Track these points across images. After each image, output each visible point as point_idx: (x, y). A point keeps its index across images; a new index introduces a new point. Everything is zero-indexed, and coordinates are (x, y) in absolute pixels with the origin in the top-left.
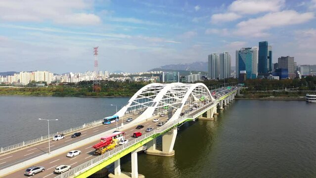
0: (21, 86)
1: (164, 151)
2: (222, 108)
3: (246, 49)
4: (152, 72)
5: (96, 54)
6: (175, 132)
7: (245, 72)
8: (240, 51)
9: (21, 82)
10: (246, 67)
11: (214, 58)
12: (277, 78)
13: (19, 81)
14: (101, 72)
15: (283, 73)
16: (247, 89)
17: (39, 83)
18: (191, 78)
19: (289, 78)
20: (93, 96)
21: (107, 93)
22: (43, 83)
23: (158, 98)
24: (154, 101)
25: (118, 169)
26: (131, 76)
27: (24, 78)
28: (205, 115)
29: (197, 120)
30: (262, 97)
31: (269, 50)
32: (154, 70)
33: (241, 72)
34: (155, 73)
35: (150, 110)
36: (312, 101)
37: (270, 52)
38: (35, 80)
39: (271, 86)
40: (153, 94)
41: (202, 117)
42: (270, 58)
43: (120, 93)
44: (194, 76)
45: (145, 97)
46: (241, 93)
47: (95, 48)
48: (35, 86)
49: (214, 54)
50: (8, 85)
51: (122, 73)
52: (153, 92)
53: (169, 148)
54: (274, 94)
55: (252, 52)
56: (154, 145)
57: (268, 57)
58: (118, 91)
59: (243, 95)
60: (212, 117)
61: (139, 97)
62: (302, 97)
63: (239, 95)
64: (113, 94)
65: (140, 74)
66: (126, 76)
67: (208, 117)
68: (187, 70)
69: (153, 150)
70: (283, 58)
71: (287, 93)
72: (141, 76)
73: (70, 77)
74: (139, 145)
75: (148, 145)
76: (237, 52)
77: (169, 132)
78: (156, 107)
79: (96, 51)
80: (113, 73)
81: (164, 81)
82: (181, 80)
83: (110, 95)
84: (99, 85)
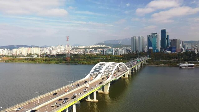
0: (23, 57)
1: (105, 92)
2: (134, 71)
3: (154, 34)
4: (98, 46)
5: (68, 40)
6: (109, 84)
7: (152, 48)
8: (149, 35)
9: (22, 54)
10: (153, 45)
11: (134, 39)
12: (169, 52)
13: (21, 53)
14: (66, 46)
15: (173, 49)
16: (151, 60)
17: (33, 55)
18: (120, 52)
19: (176, 53)
20: (67, 63)
21: (74, 62)
22: (37, 55)
23: (103, 70)
24: (101, 71)
25: (89, 98)
26: (85, 49)
27: (24, 52)
28: (124, 76)
29: (121, 78)
30: (158, 64)
31: (167, 34)
32: (99, 44)
33: (150, 48)
34: (100, 47)
35: (99, 75)
37: (168, 36)
38: (31, 53)
39: (165, 57)
40: (100, 68)
41: (123, 77)
42: (167, 39)
43: (81, 62)
44: (122, 51)
45: (97, 70)
46: (147, 62)
47: (67, 37)
48: (32, 57)
49: (135, 37)
50: (16, 56)
51: (79, 46)
52: (100, 67)
53: (107, 91)
54: (164, 63)
55: (156, 36)
56: (101, 89)
58: (80, 61)
59: (147, 63)
60: (127, 77)
61: (94, 69)
62: (178, 65)
63: (146, 63)
64: (77, 63)
65: (91, 47)
66: (82, 49)
67: (126, 77)
68: (119, 43)
69: (101, 91)
70: (174, 40)
71: (170, 62)
72: (91, 48)
73: (50, 50)
74: (97, 89)
75: (99, 89)
76: (148, 36)
77: (107, 84)
78: (101, 74)
79: (68, 39)
80: (74, 47)
81: (105, 54)
82: (115, 53)
83: (76, 63)
84: (69, 57)
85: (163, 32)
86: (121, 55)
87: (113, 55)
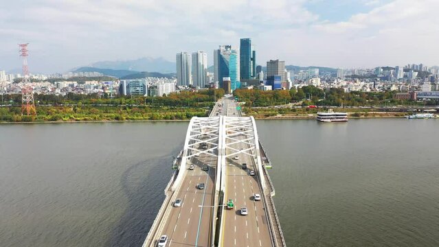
5: (24, 55)
7: (229, 79)
8: (219, 51)
10: (230, 73)
11: (184, 58)
12: (269, 88)
15: (276, 82)
18: (162, 88)
30: (268, 116)
31: (252, 49)
33: (224, 79)
36: (325, 120)
37: (254, 52)
42: (253, 59)
44: (167, 87)
49: (185, 53)
57: (252, 59)
62: (311, 115)
70: (272, 62)
71: (292, 110)
76: (215, 52)
79: (24, 50)
80: (16, 76)
81: (126, 94)
82: (149, 91)
83: (55, 120)
84: (31, 103)
85: (245, 44)
86: (164, 95)
87: (146, 95)
